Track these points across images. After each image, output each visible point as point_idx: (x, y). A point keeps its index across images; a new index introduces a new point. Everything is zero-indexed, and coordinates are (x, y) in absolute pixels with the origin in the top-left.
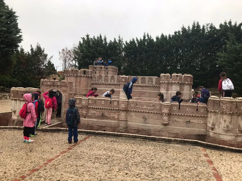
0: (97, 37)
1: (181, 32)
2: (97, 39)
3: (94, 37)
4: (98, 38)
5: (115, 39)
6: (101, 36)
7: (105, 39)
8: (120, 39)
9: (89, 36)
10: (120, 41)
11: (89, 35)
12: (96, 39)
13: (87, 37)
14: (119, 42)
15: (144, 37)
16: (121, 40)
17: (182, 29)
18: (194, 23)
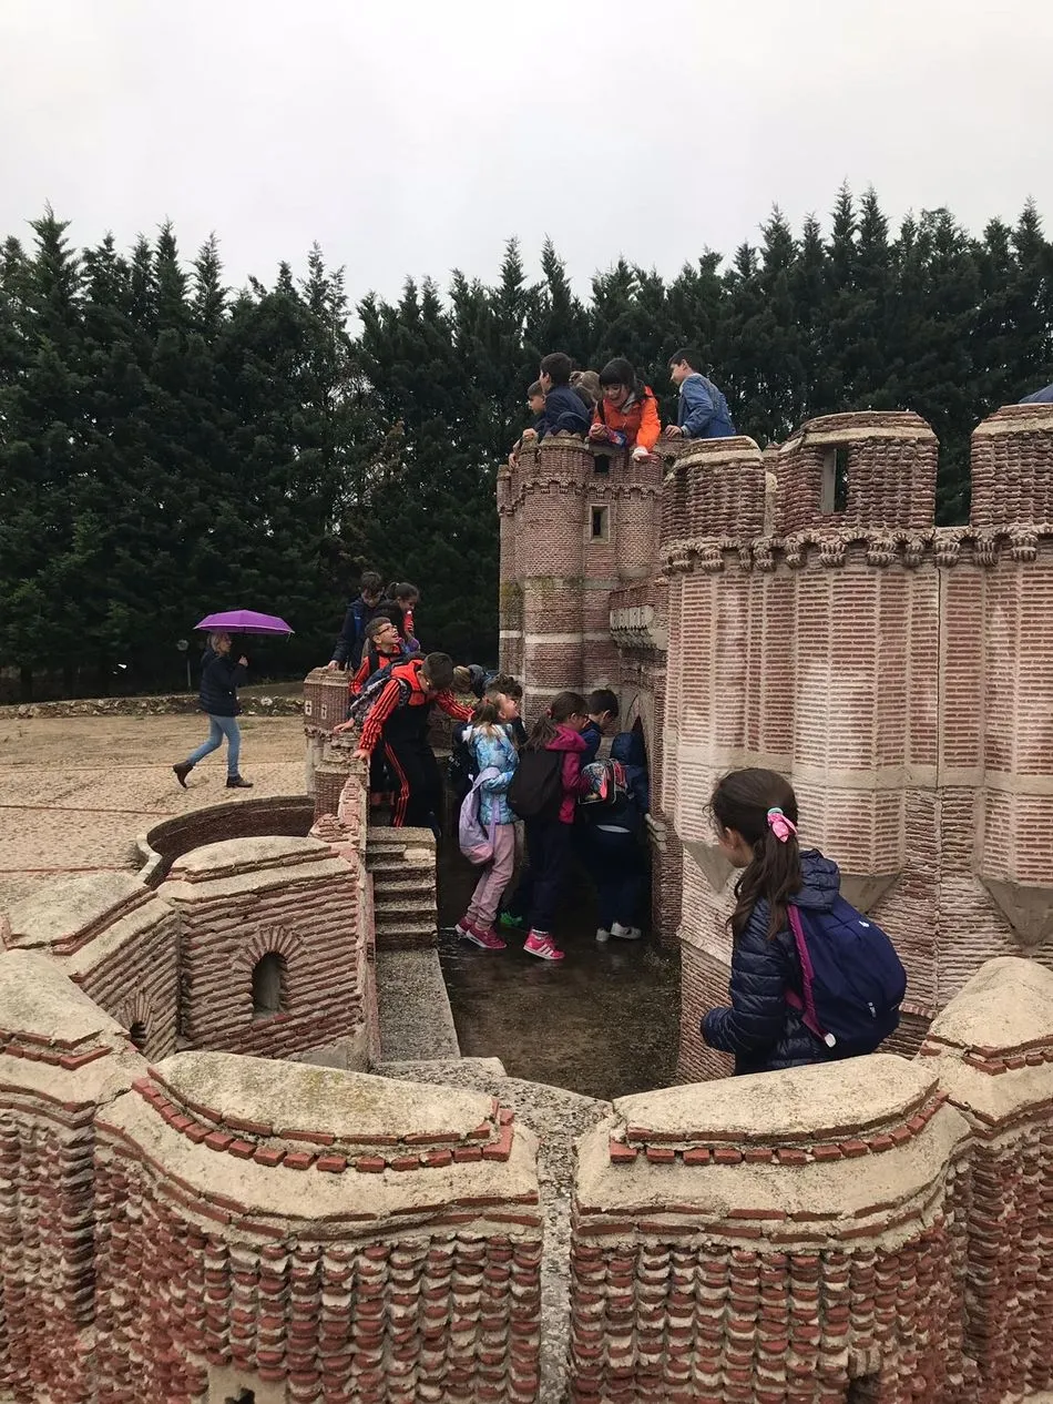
0: (136, 243)
1: (758, 254)
2: (130, 263)
3: (109, 242)
4: (142, 253)
5: (285, 271)
6: (167, 244)
7: (209, 269)
8: (325, 276)
9: (64, 235)
10: (318, 289)
11: (61, 227)
12: (122, 263)
13: (40, 239)
14: (316, 302)
15: (512, 274)
16: (332, 281)
17: (768, 236)
18: (846, 202)
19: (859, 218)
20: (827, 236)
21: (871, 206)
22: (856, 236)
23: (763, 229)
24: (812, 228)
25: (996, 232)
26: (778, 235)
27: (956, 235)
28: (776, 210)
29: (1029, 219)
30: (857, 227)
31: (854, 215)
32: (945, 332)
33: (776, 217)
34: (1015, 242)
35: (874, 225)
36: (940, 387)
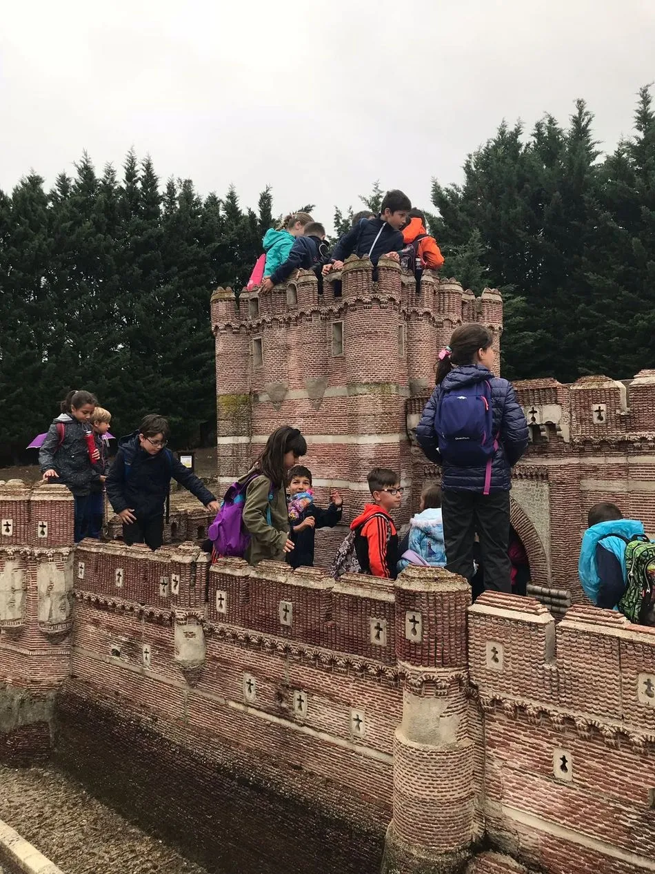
1: (73, 182)
17: (80, 172)
18: (132, 161)
19: (141, 174)
20: (120, 179)
21: (148, 167)
22: (139, 185)
23: (76, 166)
24: (110, 172)
25: (213, 201)
26: (86, 172)
27: (195, 198)
28: (86, 155)
29: (232, 197)
30: (140, 179)
31: (137, 171)
32: (200, 255)
33: (86, 160)
34: (225, 209)
35: (150, 180)
36: (198, 289)
